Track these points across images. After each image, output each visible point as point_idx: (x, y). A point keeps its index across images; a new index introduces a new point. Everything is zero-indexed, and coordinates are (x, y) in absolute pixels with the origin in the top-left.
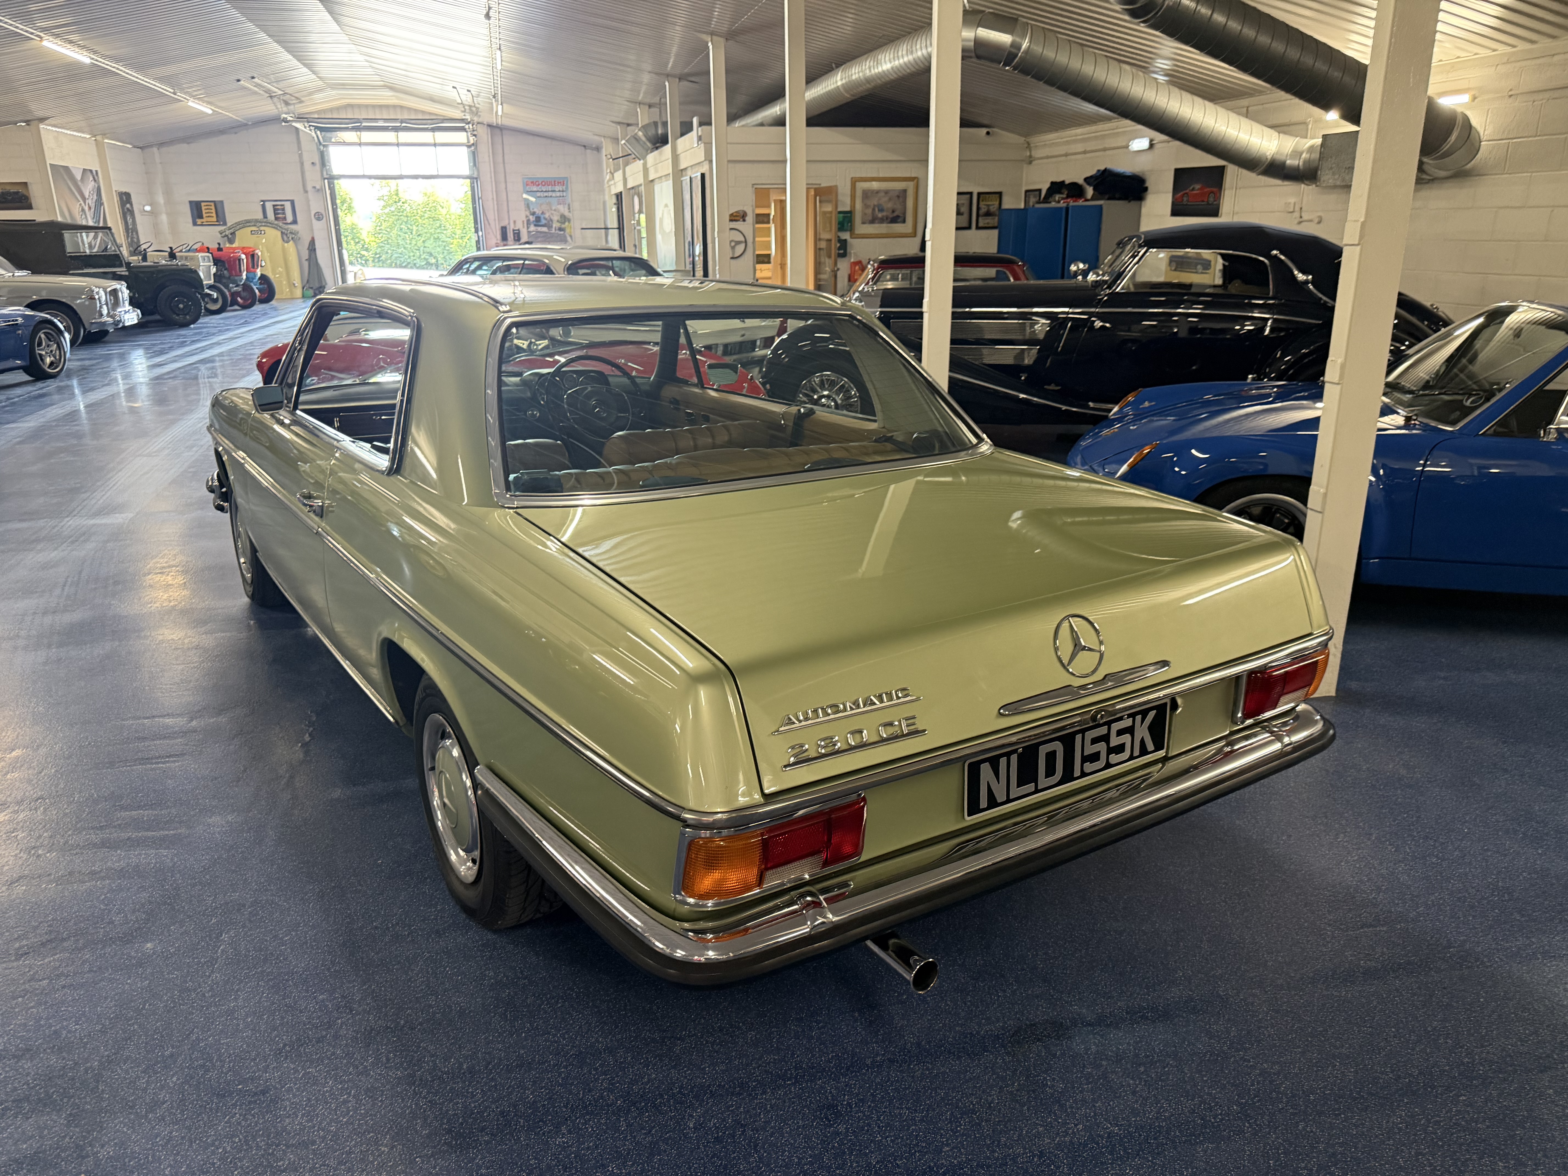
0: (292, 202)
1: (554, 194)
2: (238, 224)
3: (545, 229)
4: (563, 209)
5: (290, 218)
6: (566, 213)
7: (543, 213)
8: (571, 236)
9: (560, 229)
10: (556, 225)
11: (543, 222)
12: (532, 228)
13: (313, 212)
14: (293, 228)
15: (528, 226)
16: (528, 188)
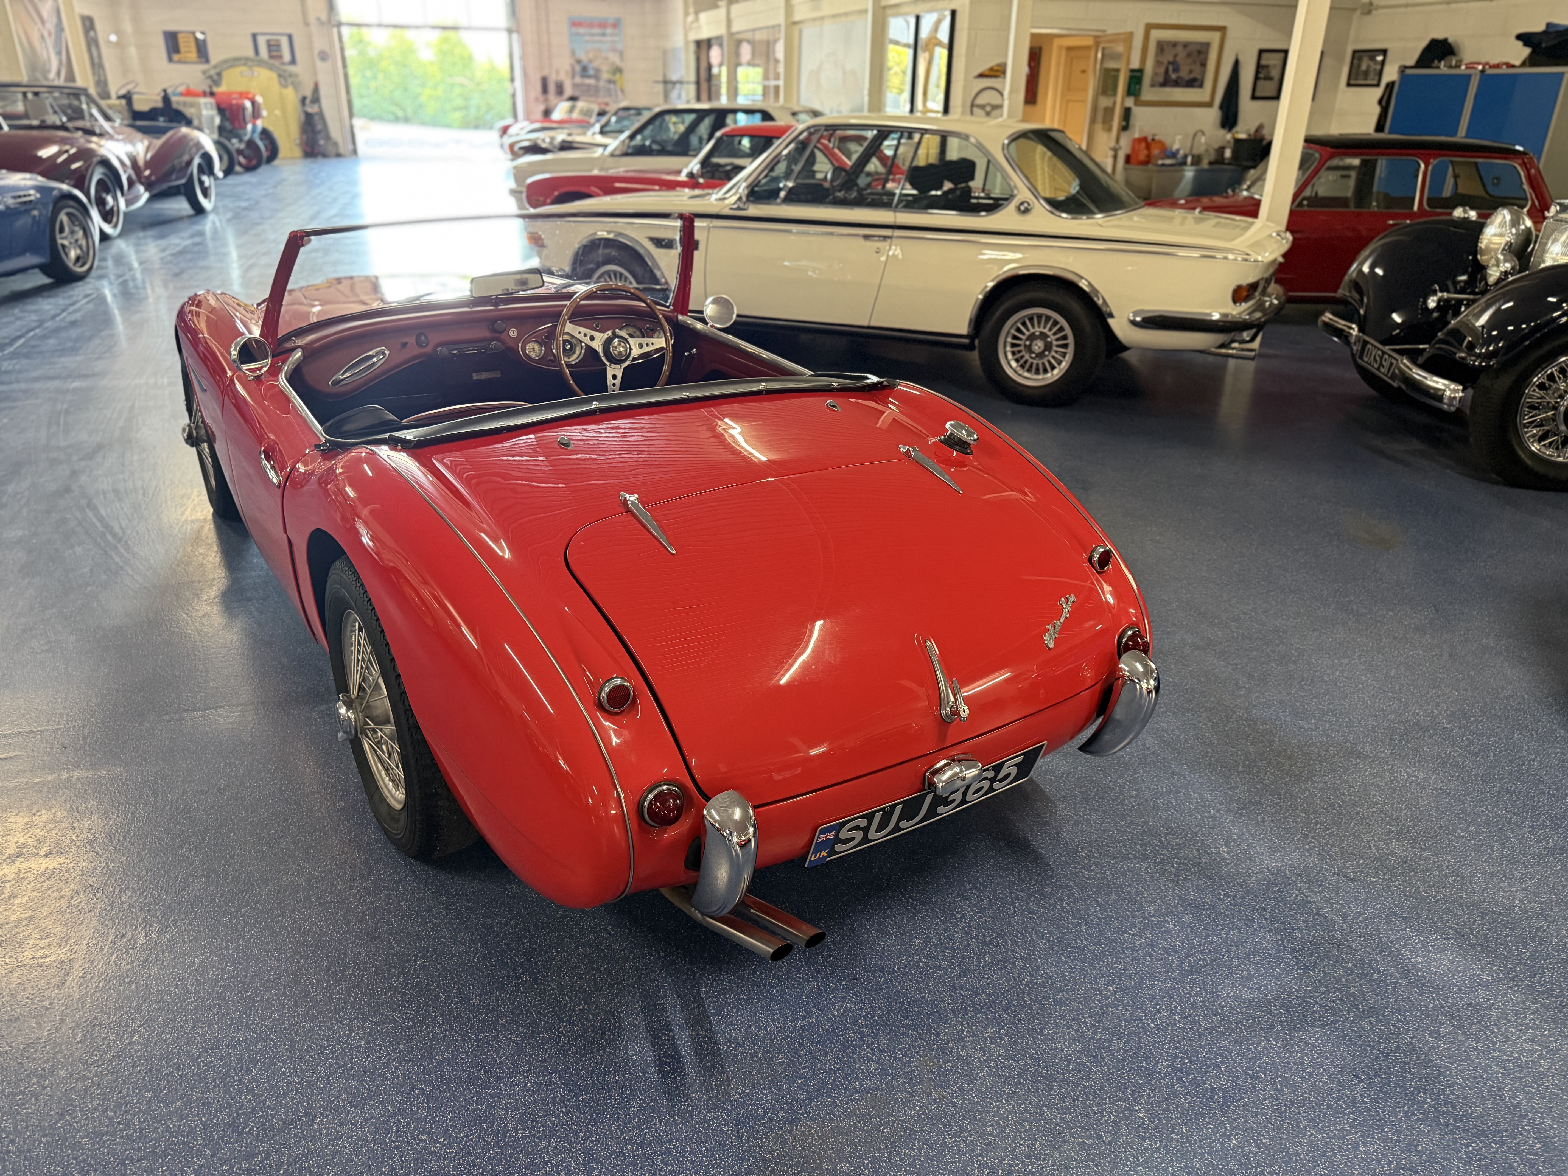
0: (290, 37)
1: (603, 39)
2: (225, 61)
3: (592, 81)
4: (614, 58)
5: (287, 57)
6: (618, 63)
7: (590, 61)
8: (622, 91)
9: (610, 82)
10: (605, 76)
11: (591, 72)
12: (578, 80)
13: (316, 51)
14: (292, 69)
15: (573, 76)
16: (574, 30)
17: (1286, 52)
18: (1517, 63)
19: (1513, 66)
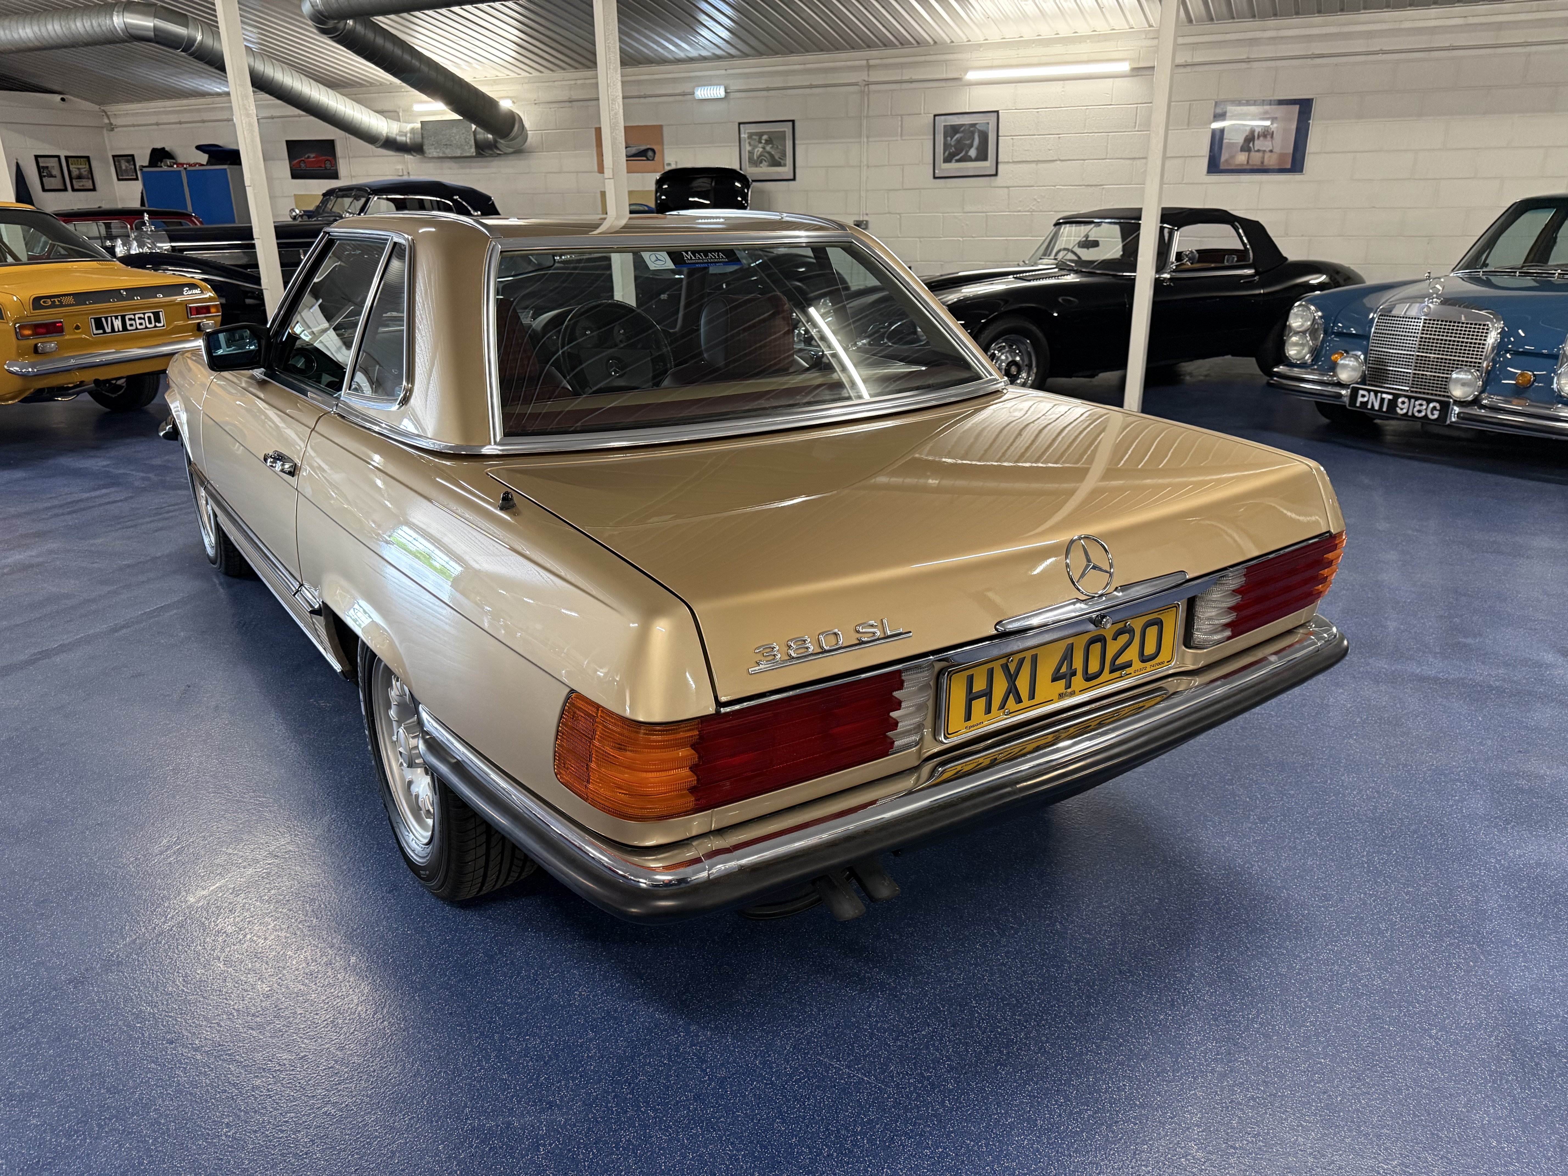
17: (58, 157)
18: (204, 163)
19: (202, 166)
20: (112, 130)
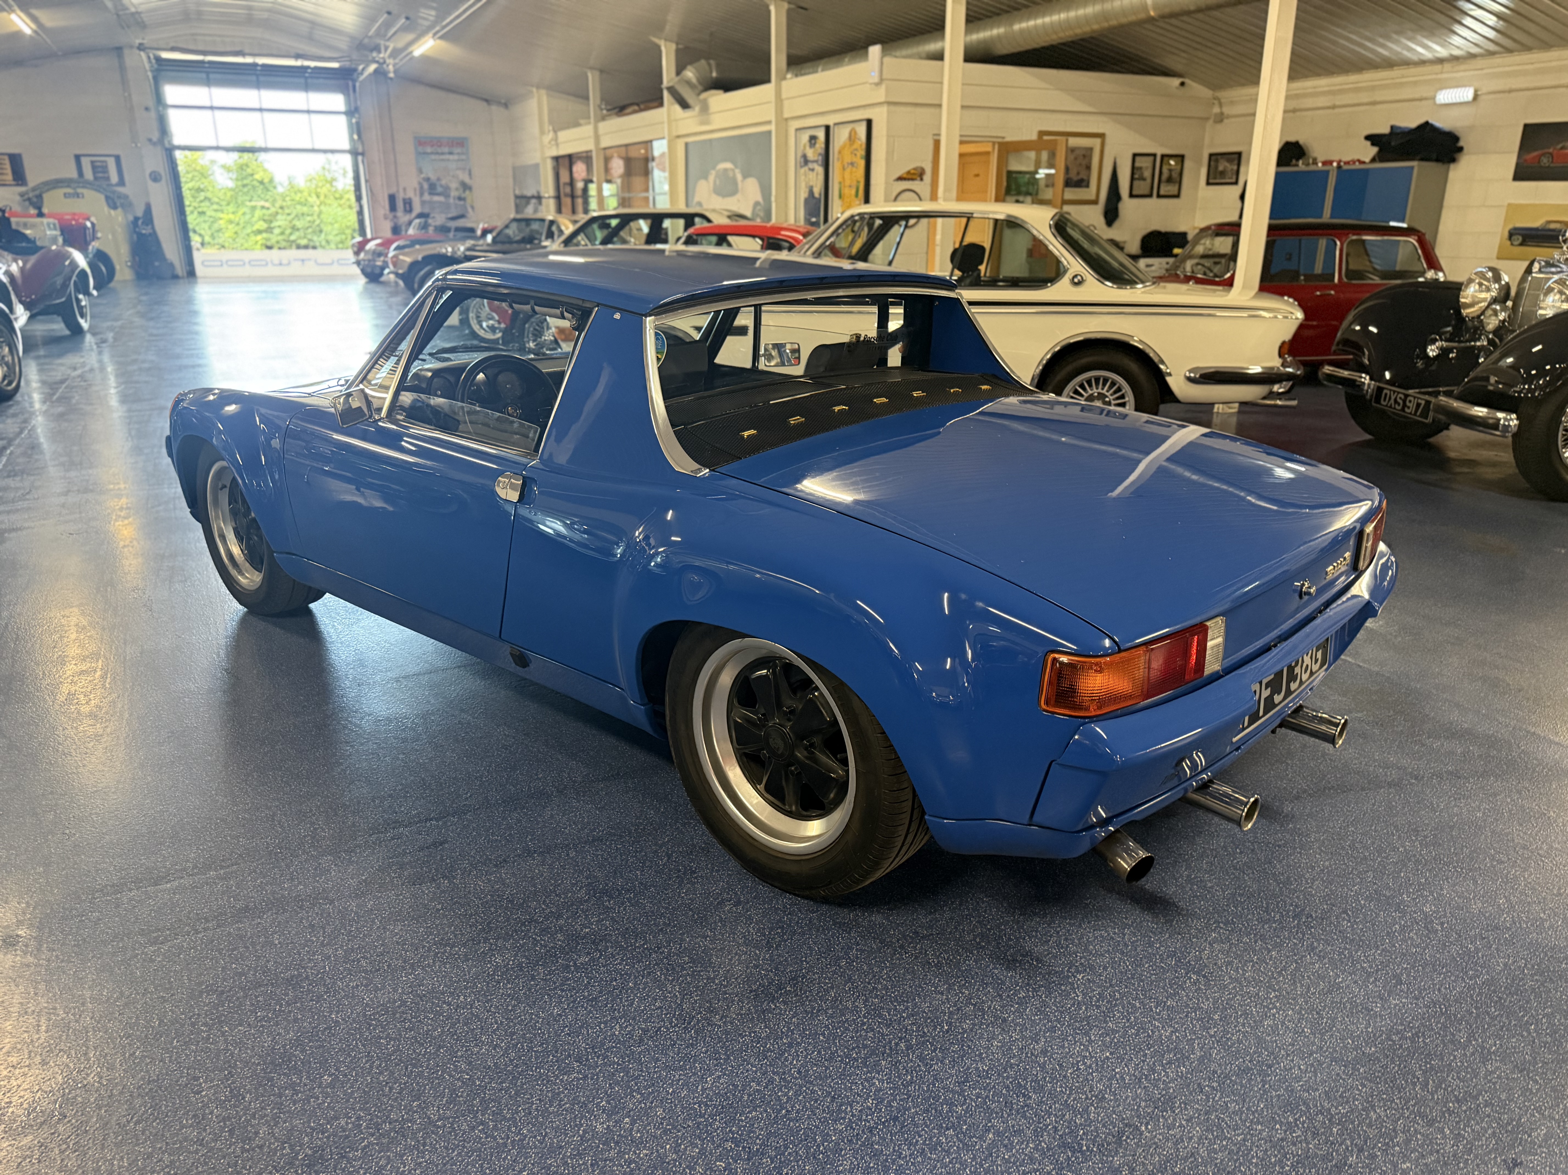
0: (118, 159)
1: (451, 157)
2: (46, 183)
3: (441, 199)
4: (463, 176)
5: (114, 178)
6: (467, 180)
7: (439, 179)
8: (473, 207)
9: (460, 199)
10: (454, 194)
11: (439, 189)
12: (427, 197)
13: (148, 172)
14: (120, 189)
15: (422, 194)
16: (420, 149)
17: (1154, 155)
18: (1367, 160)
19: (1364, 163)
20: (1221, 121)
